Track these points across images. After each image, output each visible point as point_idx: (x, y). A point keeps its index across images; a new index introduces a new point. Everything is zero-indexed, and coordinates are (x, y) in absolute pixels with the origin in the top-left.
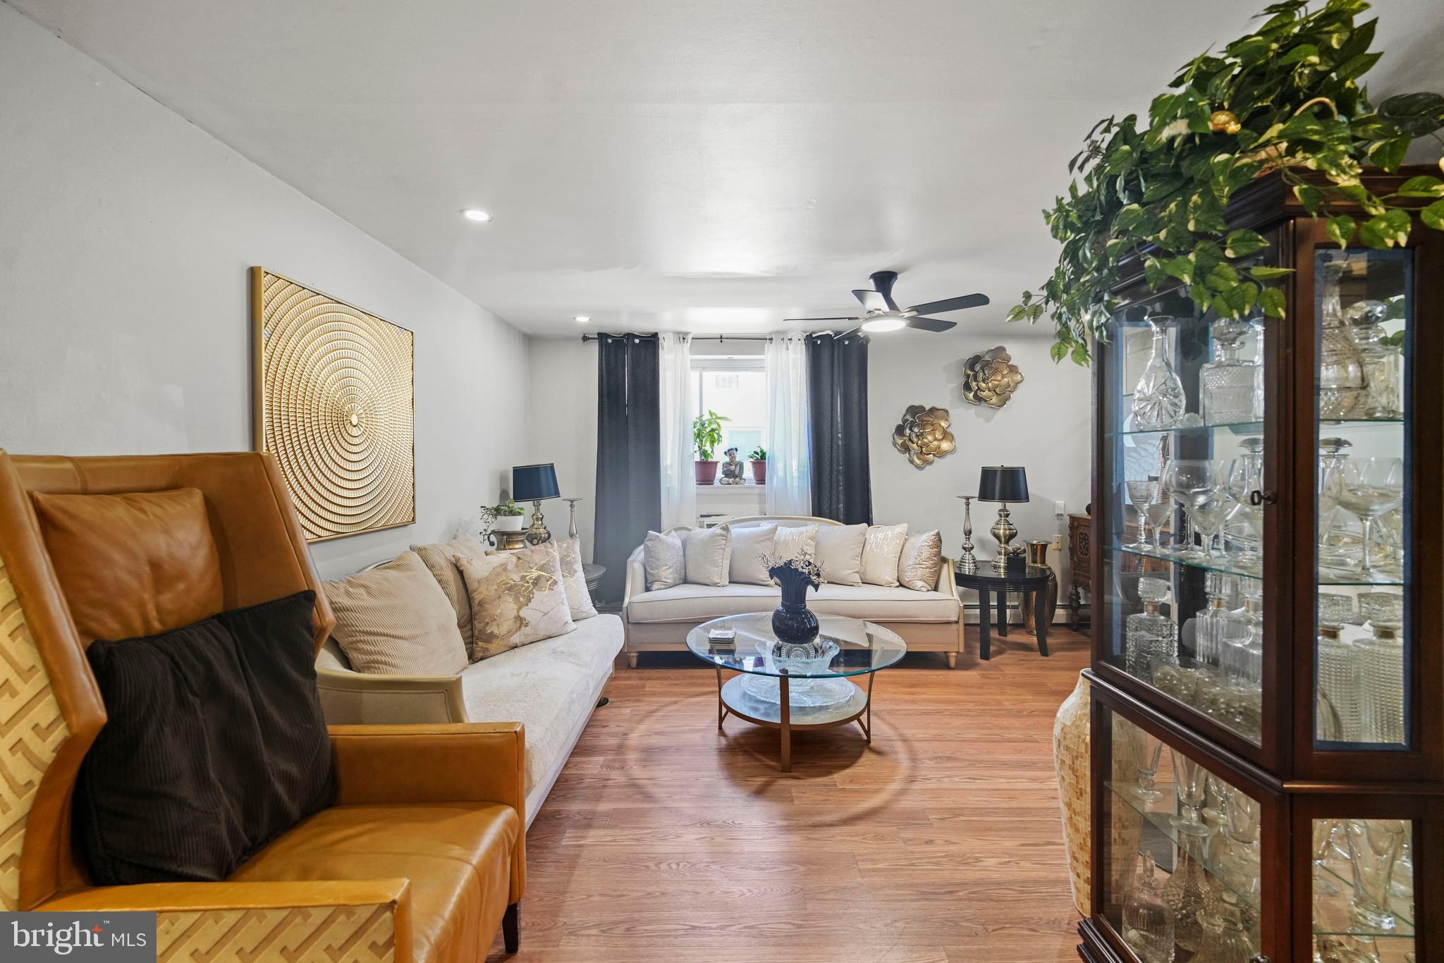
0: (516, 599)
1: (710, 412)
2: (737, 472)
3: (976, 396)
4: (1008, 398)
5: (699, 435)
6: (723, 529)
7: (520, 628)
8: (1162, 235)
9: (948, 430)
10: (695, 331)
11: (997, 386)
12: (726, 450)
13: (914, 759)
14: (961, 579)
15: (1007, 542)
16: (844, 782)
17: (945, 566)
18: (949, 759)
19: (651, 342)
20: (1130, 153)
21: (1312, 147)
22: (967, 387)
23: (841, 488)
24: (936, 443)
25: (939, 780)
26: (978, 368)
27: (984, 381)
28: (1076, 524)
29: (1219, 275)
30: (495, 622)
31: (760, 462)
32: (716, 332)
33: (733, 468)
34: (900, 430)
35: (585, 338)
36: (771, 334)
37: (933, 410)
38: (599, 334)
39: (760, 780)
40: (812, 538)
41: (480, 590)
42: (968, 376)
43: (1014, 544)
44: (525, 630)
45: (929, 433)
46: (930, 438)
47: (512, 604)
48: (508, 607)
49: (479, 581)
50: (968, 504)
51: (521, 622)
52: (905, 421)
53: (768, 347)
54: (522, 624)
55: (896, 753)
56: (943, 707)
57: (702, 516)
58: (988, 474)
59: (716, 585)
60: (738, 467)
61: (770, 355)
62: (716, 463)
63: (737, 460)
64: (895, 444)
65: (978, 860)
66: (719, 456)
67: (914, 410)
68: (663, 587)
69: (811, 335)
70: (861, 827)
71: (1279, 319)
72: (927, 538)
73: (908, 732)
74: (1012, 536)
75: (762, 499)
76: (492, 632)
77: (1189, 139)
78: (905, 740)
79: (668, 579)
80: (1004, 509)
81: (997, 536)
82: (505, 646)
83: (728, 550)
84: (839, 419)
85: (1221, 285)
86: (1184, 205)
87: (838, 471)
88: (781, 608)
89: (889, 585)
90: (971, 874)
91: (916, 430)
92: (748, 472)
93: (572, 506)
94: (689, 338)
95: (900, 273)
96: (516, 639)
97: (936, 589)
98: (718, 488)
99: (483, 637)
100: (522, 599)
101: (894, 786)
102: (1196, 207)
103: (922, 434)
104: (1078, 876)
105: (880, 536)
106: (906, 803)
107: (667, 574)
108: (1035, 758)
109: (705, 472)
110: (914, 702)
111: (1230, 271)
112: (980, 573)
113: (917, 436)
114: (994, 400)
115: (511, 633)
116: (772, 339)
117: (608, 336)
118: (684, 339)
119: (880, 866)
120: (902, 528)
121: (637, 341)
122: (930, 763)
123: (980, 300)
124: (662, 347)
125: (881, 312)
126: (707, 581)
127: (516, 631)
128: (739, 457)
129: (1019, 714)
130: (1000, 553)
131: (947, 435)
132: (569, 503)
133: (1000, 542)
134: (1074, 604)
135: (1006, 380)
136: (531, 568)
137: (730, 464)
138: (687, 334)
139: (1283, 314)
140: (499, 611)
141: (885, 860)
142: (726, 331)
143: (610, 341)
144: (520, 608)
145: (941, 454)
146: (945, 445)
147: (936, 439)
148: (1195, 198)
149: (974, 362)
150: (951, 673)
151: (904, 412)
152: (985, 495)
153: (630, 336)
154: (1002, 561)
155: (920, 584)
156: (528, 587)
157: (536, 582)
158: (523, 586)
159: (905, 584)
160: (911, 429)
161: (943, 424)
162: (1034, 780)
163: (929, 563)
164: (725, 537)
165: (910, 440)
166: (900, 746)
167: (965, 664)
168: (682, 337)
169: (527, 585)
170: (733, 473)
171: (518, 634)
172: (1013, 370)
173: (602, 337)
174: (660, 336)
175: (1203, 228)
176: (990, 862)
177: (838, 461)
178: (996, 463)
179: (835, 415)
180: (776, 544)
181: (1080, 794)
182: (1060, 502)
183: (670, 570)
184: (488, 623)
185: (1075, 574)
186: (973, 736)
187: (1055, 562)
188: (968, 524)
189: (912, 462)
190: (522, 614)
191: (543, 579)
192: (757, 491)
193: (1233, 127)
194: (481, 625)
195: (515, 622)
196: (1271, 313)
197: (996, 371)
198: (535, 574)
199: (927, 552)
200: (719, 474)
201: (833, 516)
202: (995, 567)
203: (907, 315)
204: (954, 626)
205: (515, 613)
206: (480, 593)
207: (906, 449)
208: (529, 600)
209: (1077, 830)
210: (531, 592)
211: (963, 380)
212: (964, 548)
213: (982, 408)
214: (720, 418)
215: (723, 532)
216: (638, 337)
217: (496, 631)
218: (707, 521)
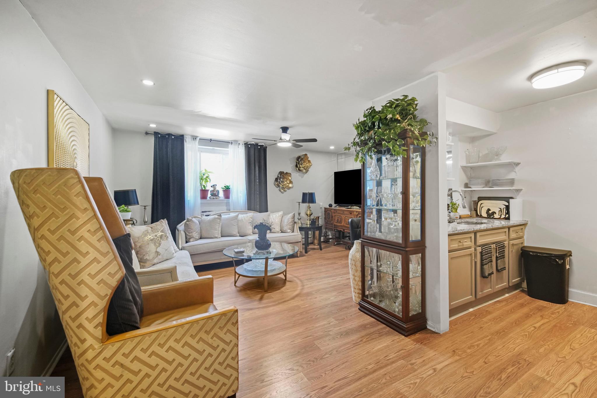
0: (155, 244)
1: (205, 169)
2: (217, 194)
3: (299, 169)
4: (308, 171)
5: (202, 179)
6: (218, 216)
7: (157, 256)
8: (386, 137)
9: (291, 180)
10: (201, 136)
11: (305, 166)
12: (212, 185)
13: (301, 281)
14: (301, 229)
15: (310, 216)
16: (285, 290)
17: (296, 224)
18: (310, 279)
19: (181, 138)
20: (378, 117)
21: (412, 126)
22: (296, 166)
23: (258, 200)
24: (287, 184)
25: (310, 284)
26: (299, 160)
27: (301, 165)
28: (326, 210)
29: (396, 147)
30: (147, 254)
31: (227, 191)
32: (209, 137)
33: (215, 192)
34: (276, 180)
35: (147, 133)
36: (232, 141)
37: (287, 173)
38: (154, 132)
39: (259, 296)
40: (251, 218)
41: (139, 241)
42: (297, 163)
43: (312, 217)
44: (160, 257)
45: (285, 181)
46: (286, 183)
47: (154, 247)
48: (152, 248)
49: (138, 238)
50: (299, 204)
51: (157, 253)
52: (278, 177)
53: (230, 145)
54: (158, 254)
55: (295, 281)
56: (301, 267)
57: (202, 212)
58: (304, 195)
59: (216, 238)
60: (217, 192)
61: (231, 149)
62: (208, 190)
63: (217, 189)
64: (275, 185)
65: (329, 299)
66: (209, 188)
67: (281, 173)
68: (194, 240)
69: (247, 143)
70: (296, 299)
71: (405, 157)
72: (291, 215)
73: (296, 275)
74: (311, 214)
75: (228, 204)
76: (147, 258)
77: (392, 118)
78: (296, 277)
79: (196, 237)
80: (309, 206)
81: (307, 215)
82: (151, 264)
83: (221, 224)
84: (257, 175)
85: (396, 149)
86: (390, 131)
87: (257, 194)
88: (258, 239)
89: (278, 232)
90: (329, 302)
91: (281, 180)
92: (221, 194)
93: (145, 208)
94: (198, 139)
95: (290, 128)
96: (155, 261)
97: (293, 232)
98: (208, 200)
99: (143, 261)
100: (157, 244)
101: (299, 288)
102: (392, 133)
103: (283, 181)
104: (356, 293)
105: (274, 216)
106: (305, 291)
107: (196, 235)
108: (331, 275)
109: (204, 193)
110: (292, 267)
111: (398, 147)
112: (303, 226)
113: (282, 182)
114: (304, 171)
115: (154, 258)
116: (232, 143)
117: (159, 133)
118: (196, 139)
119: (307, 306)
120: (281, 213)
121: (173, 137)
122: (306, 281)
123: (315, 140)
124: (186, 142)
125: (286, 140)
126: (212, 237)
127: (156, 258)
128: (218, 188)
129: (322, 265)
130: (308, 220)
131: (291, 182)
132: (144, 207)
133: (308, 216)
134: (326, 235)
135: (307, 165)
136: (158, 231)
137: (213, 191)
138: (197, 137)
139: (406, 157)
140: (149, 249)
141: (307, 304)
142: (213, 138)
143: (159, 136)
144: (157, 248)
145: (289, 188)
146: (290, 185)
147: (287, 183)
148: (392, 131)
149: (298, 158)
150: (298, 258)
151: (278, 173)
152: (304, 201)
153: (169, 135)
154: (309, 222)
155: (289, 231)
156: (159, 239)
157: (161, 237)
158: (157, 239)
159: (283, 231)
160: (280, 180)
161: (290, 178)
162: (333, 279)
163: (291, 224)
164: (220, 219)
165: (280, 183)
166: (295, 279)
167: (302, 255)
168: (194, 138)
169: (158, 238)
170: (215, 194)
171: (156, 259)
172: (309, 161)
173: (156, 134)
174: (185, 136)
175: (394, 138)
176: (332, 298)
177: (257, 190)
178: (306, 191)
179: (256, 173)
180: (238, 221)
181: (357, 271)
182: (321, 204)
183: (197, 233)
184: (144, 255)
185: (326, 226)
186: (313, 272)
187: (321, 222)
188: (299, 211)
189: (280, 191)
190: (158, 250)
191: (163, 236)
192: (225, 201)
193: (399, 118)
194: (141, 256)
195: (155, 254)
196: (404, 156)
197: (304, 162)
198: (161, 234)
199: (291, 220)
200: (209, 195)
201: (255, 210)
202: (307, 224)
203: (292, 142)
204: (300, 243)
205: (155, 250)
206: (140, 243)
207: (278, 186)
208: (160, 244)
209: (356, 281)
210: (160, 241)
211: (295, 164)
212: (298, 219)
213: (300, 173)
214: (209, 172)
215: (219, 217)
216: (173, 135)
217: (148, 258)
218: (205, 214)
